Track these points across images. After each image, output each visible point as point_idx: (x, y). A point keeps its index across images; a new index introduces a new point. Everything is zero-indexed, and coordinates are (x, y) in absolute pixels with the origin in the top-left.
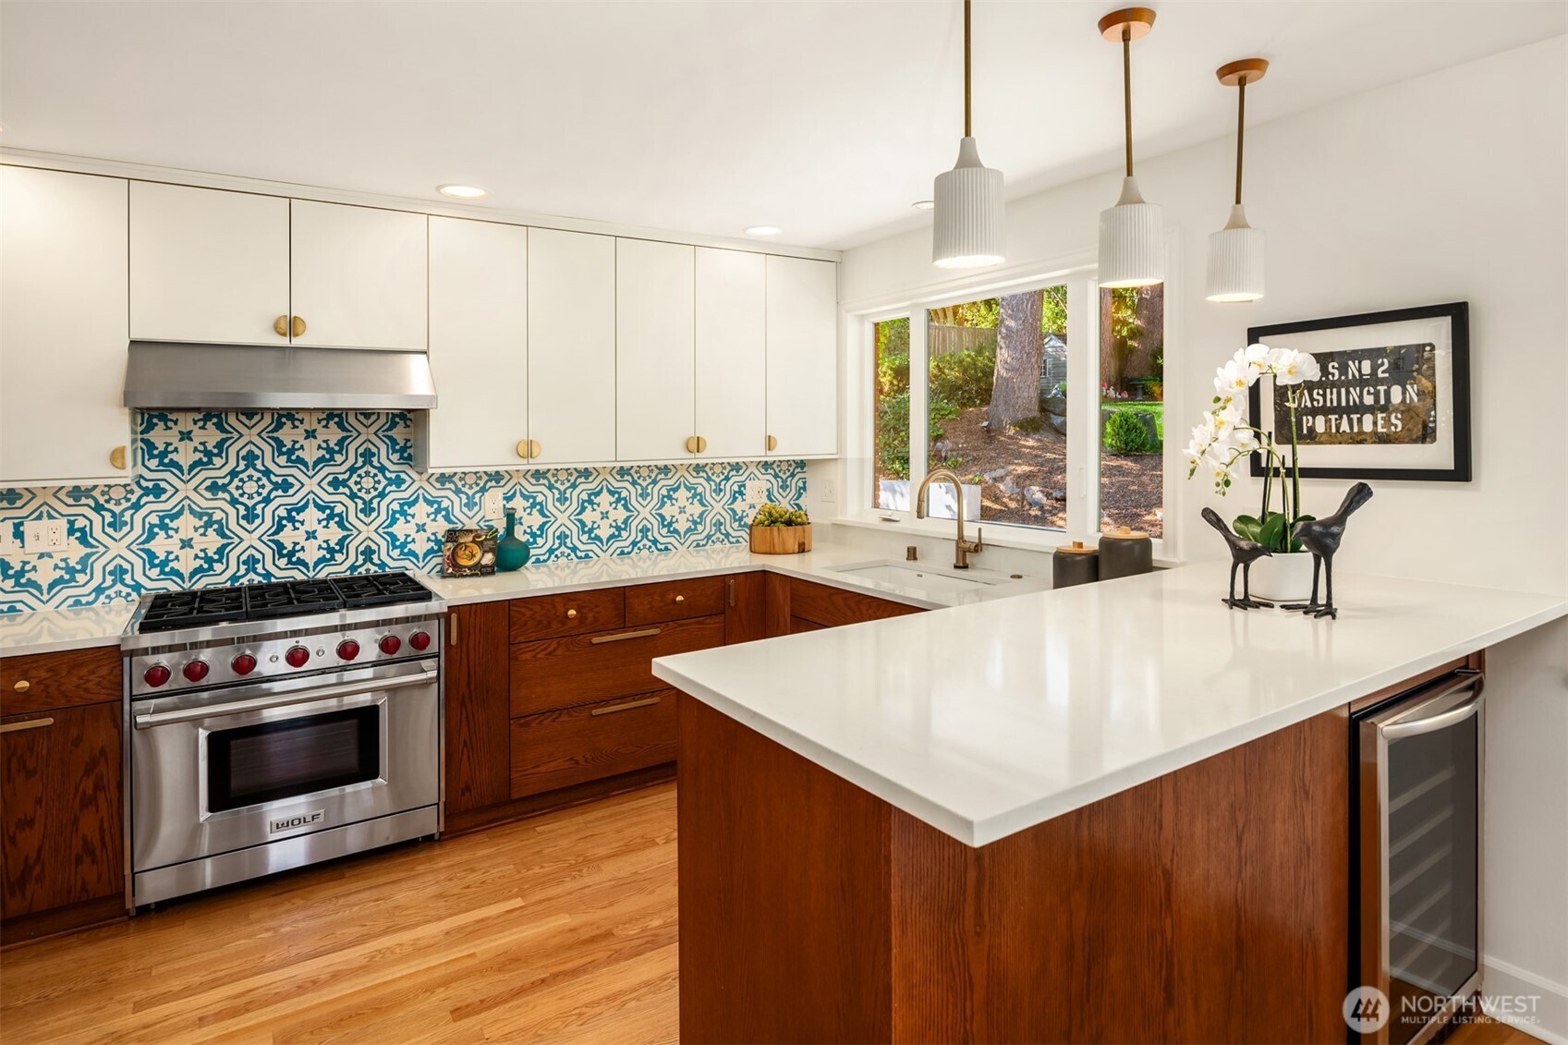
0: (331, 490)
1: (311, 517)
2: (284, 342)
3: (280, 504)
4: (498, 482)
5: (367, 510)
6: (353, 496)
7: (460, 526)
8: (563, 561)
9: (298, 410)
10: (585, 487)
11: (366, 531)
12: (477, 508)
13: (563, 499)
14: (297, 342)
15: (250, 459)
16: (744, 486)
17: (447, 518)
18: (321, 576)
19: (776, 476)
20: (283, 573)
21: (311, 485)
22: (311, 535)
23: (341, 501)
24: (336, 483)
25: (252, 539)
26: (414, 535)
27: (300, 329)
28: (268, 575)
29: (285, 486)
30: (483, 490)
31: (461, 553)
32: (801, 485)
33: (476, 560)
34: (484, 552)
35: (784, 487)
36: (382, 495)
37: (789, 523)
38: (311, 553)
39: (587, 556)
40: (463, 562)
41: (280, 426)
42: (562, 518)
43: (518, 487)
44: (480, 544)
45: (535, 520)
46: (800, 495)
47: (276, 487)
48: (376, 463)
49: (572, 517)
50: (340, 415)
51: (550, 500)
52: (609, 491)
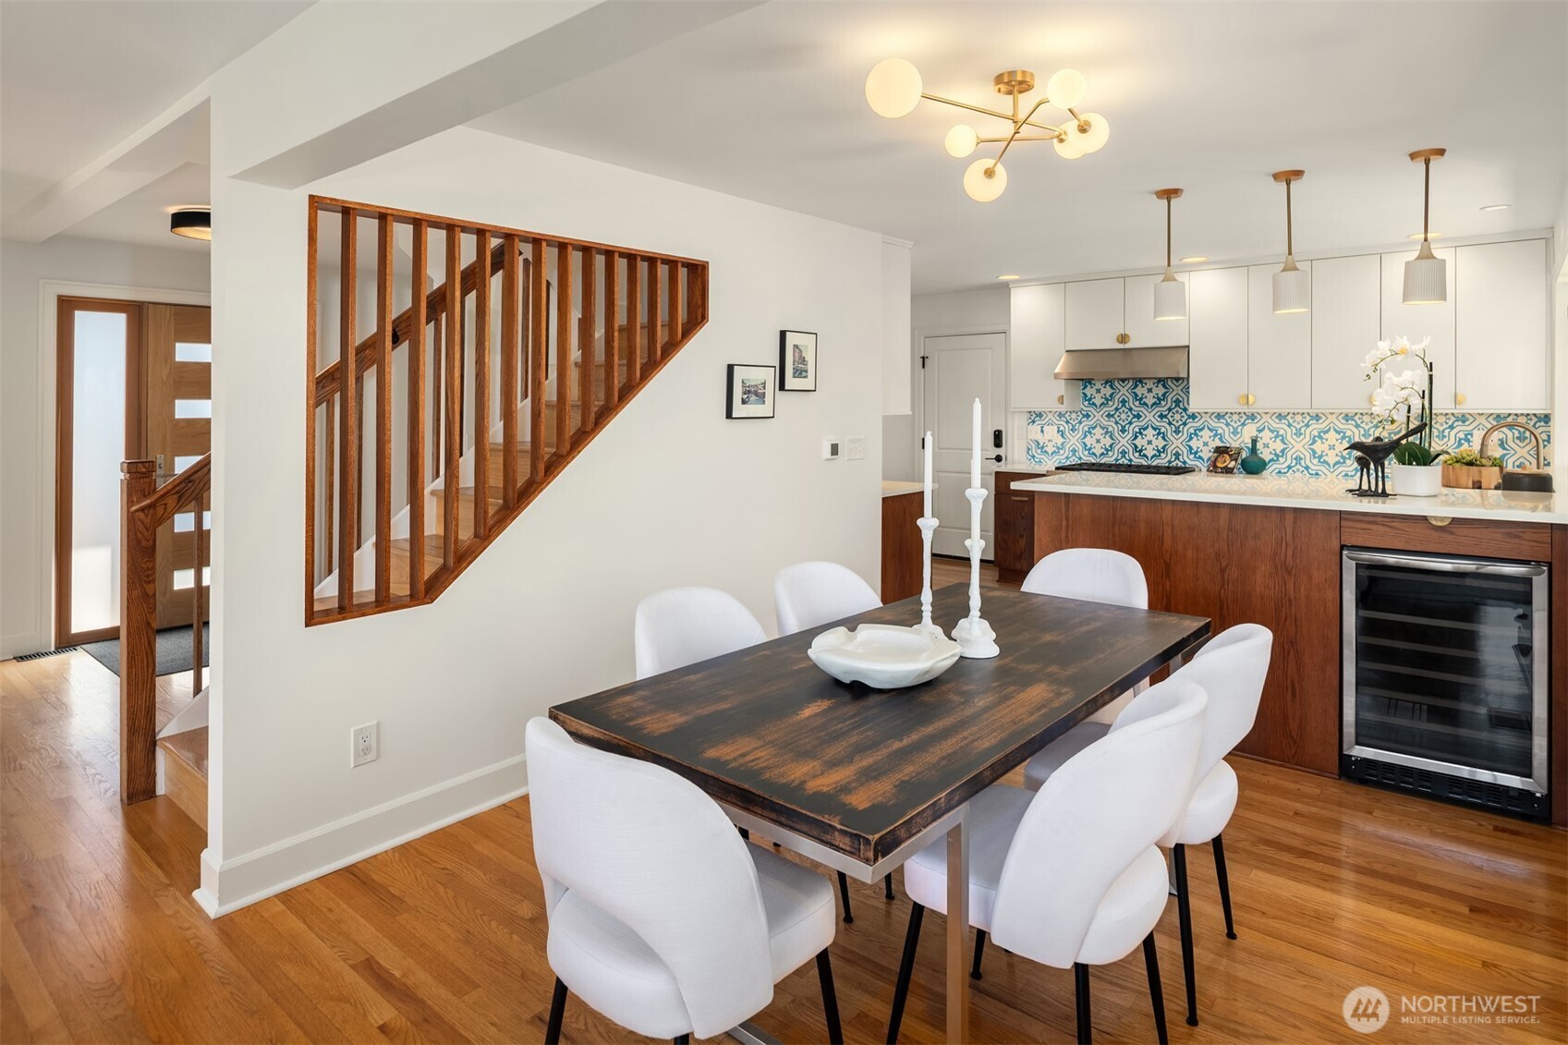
0: (1159, 419)
1: (1150, 433)
2: (1121, 346)
3: (1136, 425)
4: (1253, 420)
5: (1177, 432)
6: (1170, 424)
7: (1228, 445)
8: (1298, 475)
9: (1144, 379)
10: (1315, 427)
11: (1177, 443)
12: (1239, 435)
13: (1298, 434)
14: (1127, 346)
15: (1124, 402)
16: (1471, 435)
17: (1221, 440)
18: (1154, 464)
20: (1137, 461)
21: (1150, 417)
22: (1150, 442)
23: (1163, 425)
24: (1162, 416)
25: (1124, 441)
26: (1201, 448)
27: (1127, 340)
28: (1130, 460)
29: (1138, 416)
30: (1243, 424)
31: (1219, 459)
33: (1225, 464)
34: (1232, 460)
36: (1185, 424)
38: (1150, 452)
39: (1317, 474)
40: (1219, 465)
41: (1136, 386)
42: (1298, 446)
43: (1266, 424)
44: (1231, 456)
45: (1279, 446)
47: (1135, 417)
48: (1181, 406)
49: (1306, 447)
50: (1164, 381)
51: (1289, 435)
52: (1335, 430)
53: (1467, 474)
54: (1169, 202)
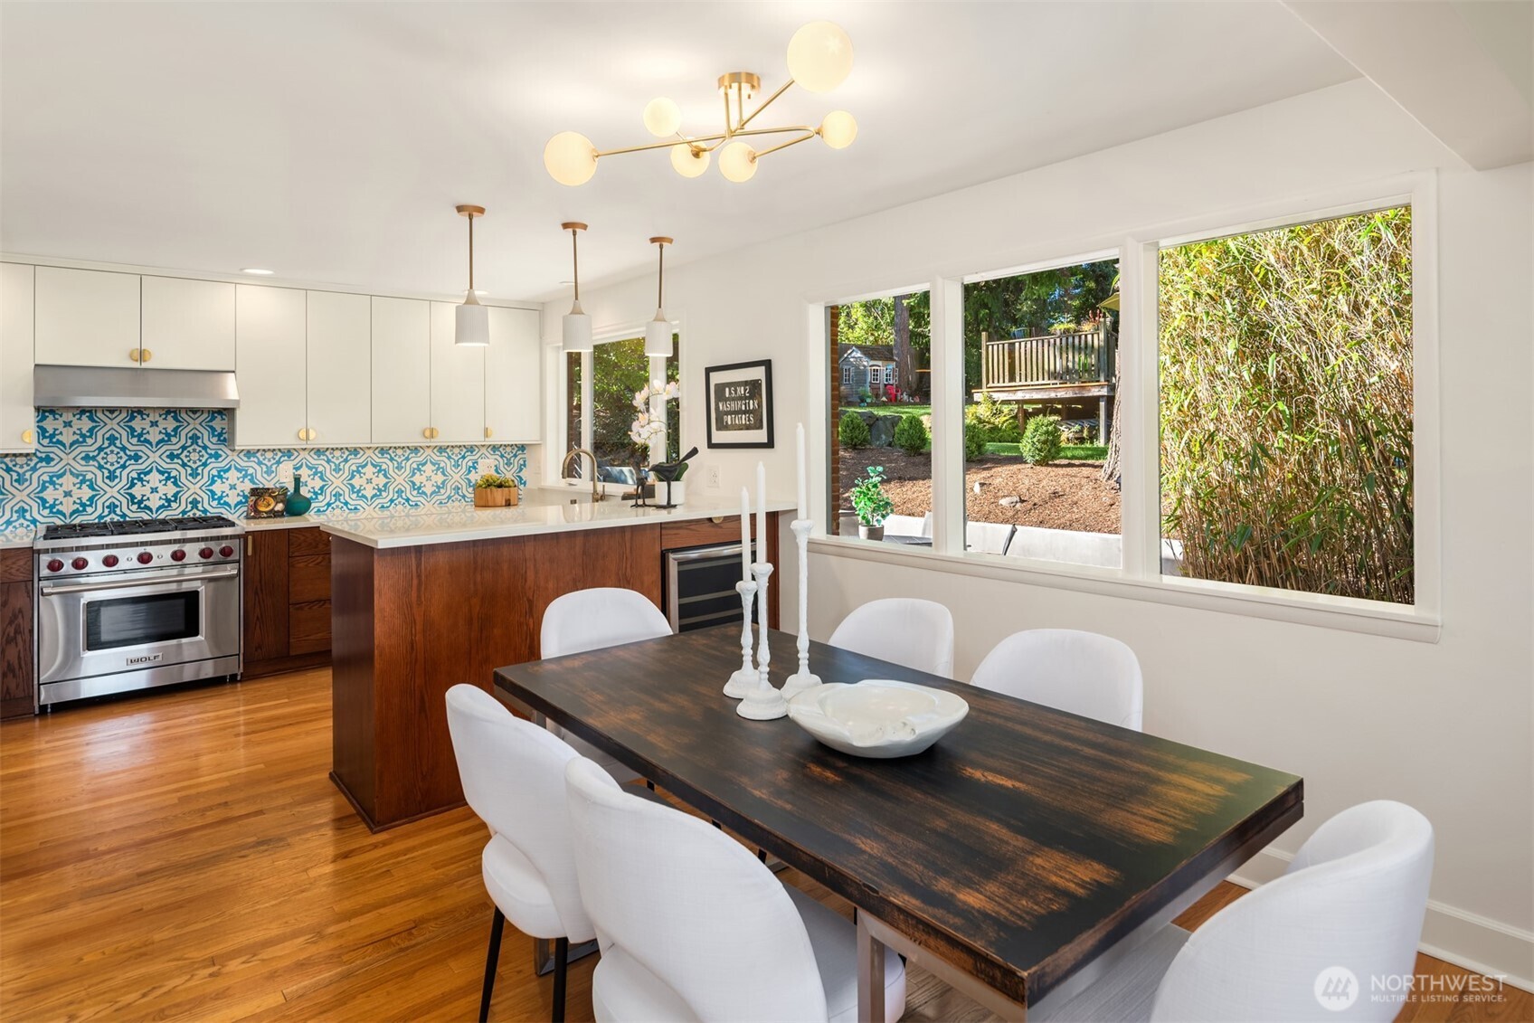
0: (168, 460)
1: (155, 478)
2: (137, 365)
3: (133, 469)
4: (289, 457)
5: (194, 474)
6: (184, 465)
7: (261, 486)
8: (338, 511)
9: (146, 408)
10: (354, 462)
11: (193, 488)
12: (273, 475)
13: (337, 469)
14: (144, 365)
15: (112, 440)
16: (477, 463)
17: (252, 481)
18: (161, 517)
19: (502, 456)
20: (134, 514)
21: (155, 458)
22: (154, 490)
23: (175, 468)
24: (172, 456)
25: (113, 492)
26: (227, 491)
27: (147, 357)
28: (124, 515)
29: (136, 458)
30: (278, 463)
31: (260, 503)
32: (522, 463)
33: (271, 507)
34: (277, 503)
35: (509, 464)
36: (205, 465)
37: (500, 486)
38: (154, 502)
39: (356, 509)
40: (262, 509)
41: (133, 418)
42: (337, 483)
43: (304, 461)
44: (274, 498)
45: (318, 483)
46: (521, 470)
47: (130, 458)
48: (200, 443)
49: (345, 482)
50: (175, 412)
51: (328, 471)
52: (372, 464)
53: (499, 495)
54: (471, 220)
